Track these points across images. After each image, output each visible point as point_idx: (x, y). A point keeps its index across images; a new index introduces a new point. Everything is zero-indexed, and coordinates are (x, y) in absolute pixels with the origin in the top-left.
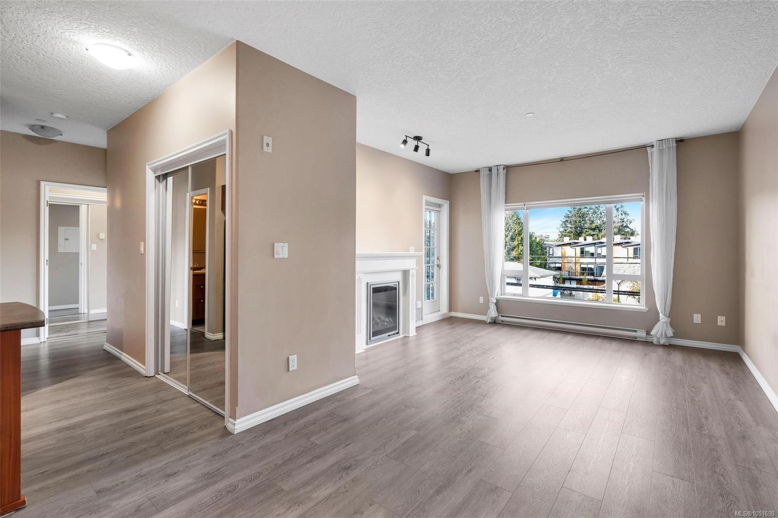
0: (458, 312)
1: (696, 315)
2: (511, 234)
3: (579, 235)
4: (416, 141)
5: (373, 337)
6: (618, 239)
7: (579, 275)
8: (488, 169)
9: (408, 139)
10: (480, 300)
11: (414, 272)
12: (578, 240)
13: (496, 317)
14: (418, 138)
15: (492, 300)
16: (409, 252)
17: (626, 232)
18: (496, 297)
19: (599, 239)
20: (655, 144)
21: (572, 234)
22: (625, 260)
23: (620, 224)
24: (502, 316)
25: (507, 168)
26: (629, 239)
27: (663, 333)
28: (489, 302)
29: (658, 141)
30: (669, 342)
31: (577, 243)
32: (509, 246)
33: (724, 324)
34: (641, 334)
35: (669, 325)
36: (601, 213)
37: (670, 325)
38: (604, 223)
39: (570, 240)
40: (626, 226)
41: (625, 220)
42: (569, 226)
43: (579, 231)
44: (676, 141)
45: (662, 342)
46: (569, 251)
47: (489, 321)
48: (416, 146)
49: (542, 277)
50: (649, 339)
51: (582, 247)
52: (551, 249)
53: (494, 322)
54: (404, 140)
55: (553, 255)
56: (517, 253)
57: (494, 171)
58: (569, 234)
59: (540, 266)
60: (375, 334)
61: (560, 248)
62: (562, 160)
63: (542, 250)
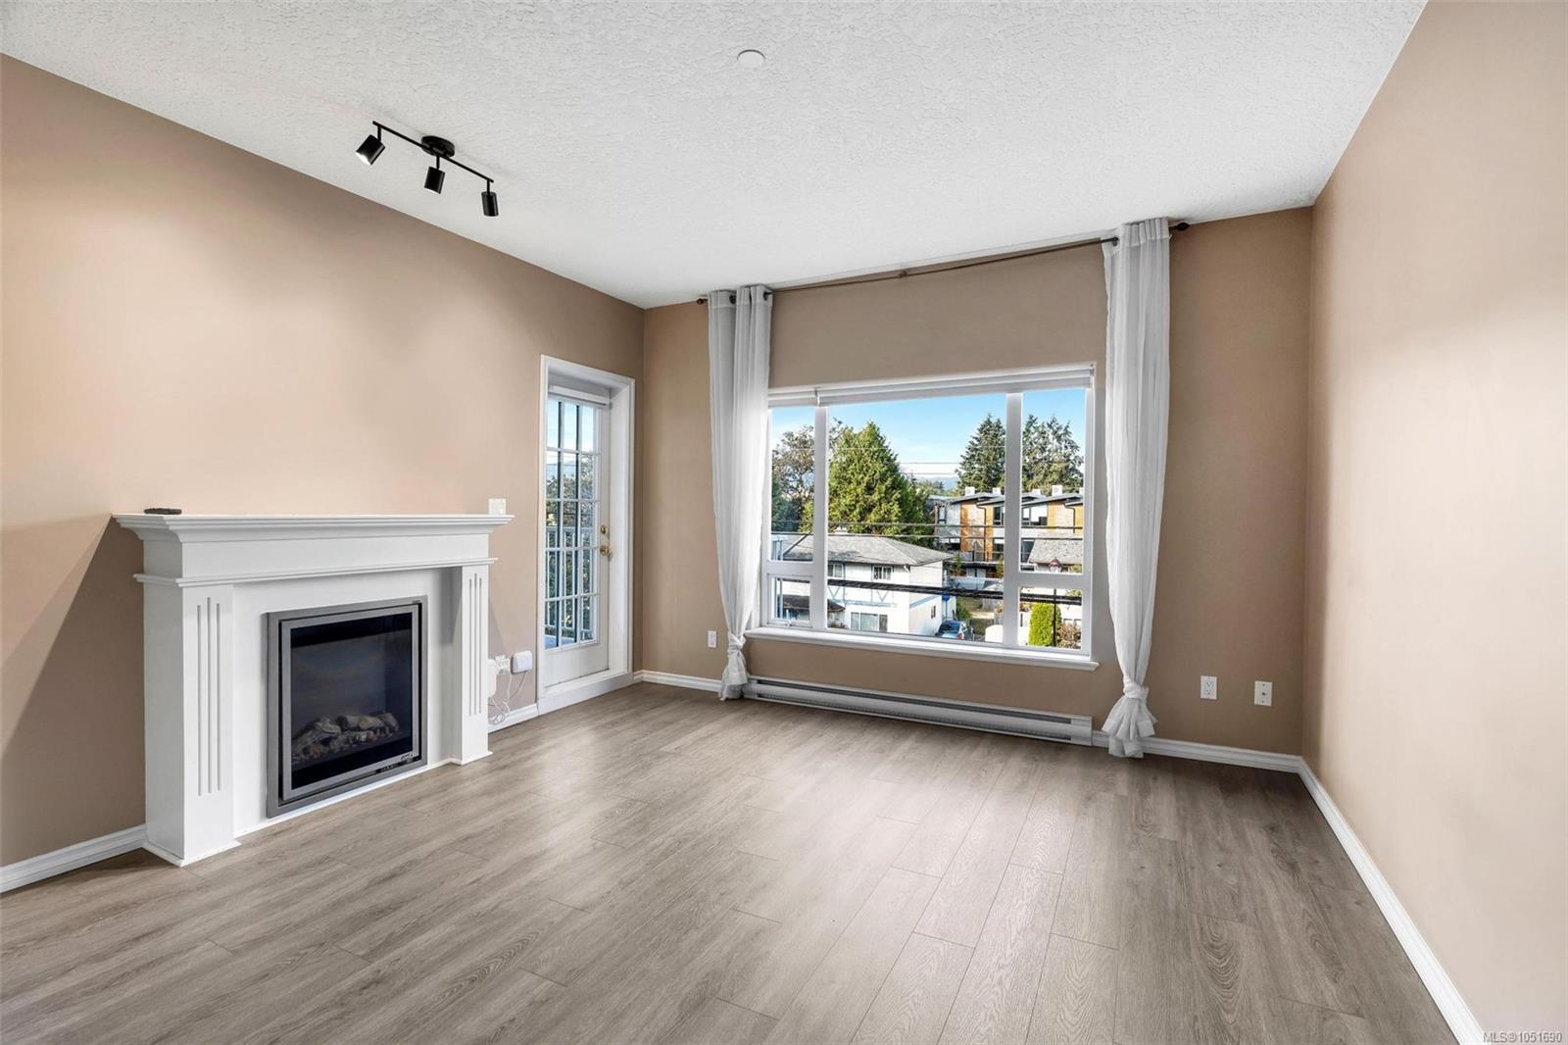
0: (655, 669)
1: (1206, 678)
2: (866, 479)
3: (993, 482)
4: (435, 158)
5: (295, 785)
6: (1058, 491)
7: (991, 558)
8: (726, 297)
9: (386, 138)
10: (710, 639)
11: (484, 573)
12: (991, 492)
13: (743, 685)
14: (438, 146)
15: (733, 640)
16: (487, 513)
17: (1073, 480)
18: (743, 631)
19: (1027, 491)
20: (1120, 234)
21: (981, 483)
22: (1070, 533)
23: (1063, 465)
24: (760, 682)
25: (776, 295)
26: (1078, 492)
27: (1132, 728)
28: (728, 646)
29: (1128, 224)
30: (1144, 748)
31: (988, 498)
32: (862, 503)
33: (1268, 702)
34: (1079, 728)
35: (1144, 706)
36: (1031, 443)
37: (1147, 705)
38: (1036, 463)
39: (976, 492)
40: (1073, 469)
41: (1072, 458)
42: (976, 466)
43: (994, 476)
44: (1171, 229)
45: (1131, 749)
46: (977, 515)
47: (725, 695)
48: (431, 169)
49: (922, 564)
50: (1099, 742)
51: (995, 506)
52: (942, 510)
53: (741, 699)
54: (371, 137)
55: (945, 520)
56: (878, 517)
57: (742, 301)
58: (976, 482)
59: (920, 543)
60: (301, 777)
61: (958, 506)
62: (904, 274)
63: (925, 511)
